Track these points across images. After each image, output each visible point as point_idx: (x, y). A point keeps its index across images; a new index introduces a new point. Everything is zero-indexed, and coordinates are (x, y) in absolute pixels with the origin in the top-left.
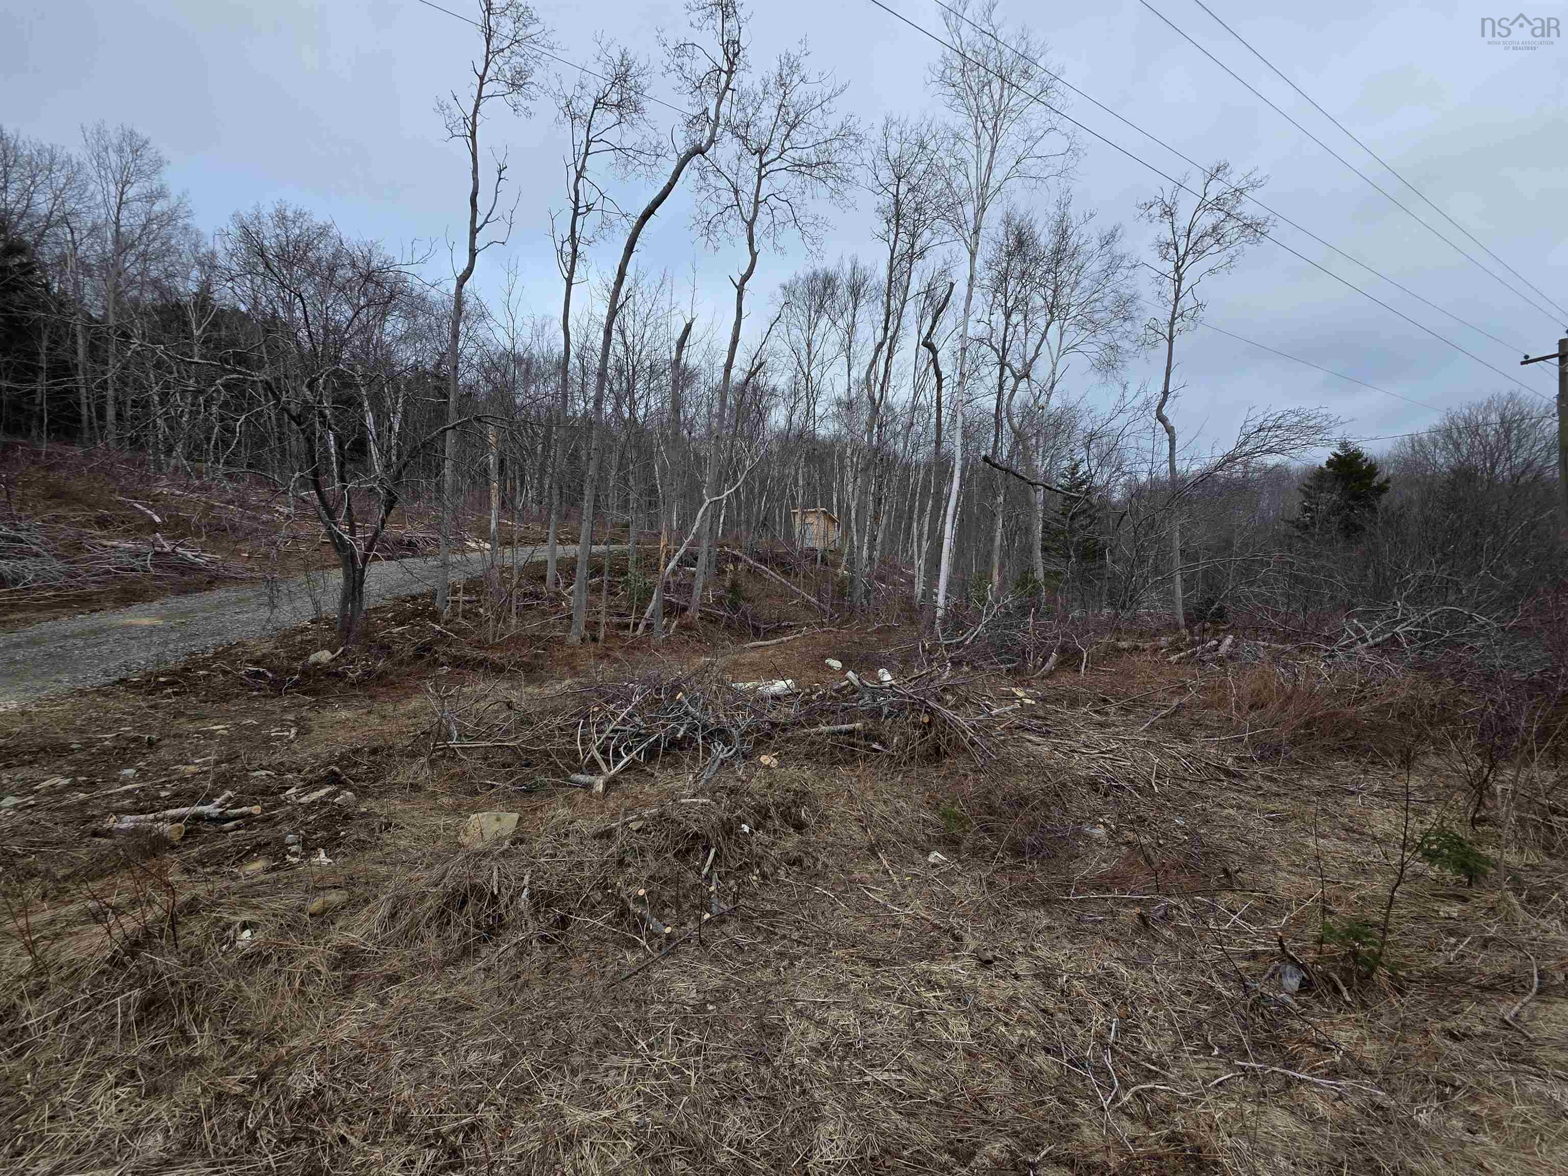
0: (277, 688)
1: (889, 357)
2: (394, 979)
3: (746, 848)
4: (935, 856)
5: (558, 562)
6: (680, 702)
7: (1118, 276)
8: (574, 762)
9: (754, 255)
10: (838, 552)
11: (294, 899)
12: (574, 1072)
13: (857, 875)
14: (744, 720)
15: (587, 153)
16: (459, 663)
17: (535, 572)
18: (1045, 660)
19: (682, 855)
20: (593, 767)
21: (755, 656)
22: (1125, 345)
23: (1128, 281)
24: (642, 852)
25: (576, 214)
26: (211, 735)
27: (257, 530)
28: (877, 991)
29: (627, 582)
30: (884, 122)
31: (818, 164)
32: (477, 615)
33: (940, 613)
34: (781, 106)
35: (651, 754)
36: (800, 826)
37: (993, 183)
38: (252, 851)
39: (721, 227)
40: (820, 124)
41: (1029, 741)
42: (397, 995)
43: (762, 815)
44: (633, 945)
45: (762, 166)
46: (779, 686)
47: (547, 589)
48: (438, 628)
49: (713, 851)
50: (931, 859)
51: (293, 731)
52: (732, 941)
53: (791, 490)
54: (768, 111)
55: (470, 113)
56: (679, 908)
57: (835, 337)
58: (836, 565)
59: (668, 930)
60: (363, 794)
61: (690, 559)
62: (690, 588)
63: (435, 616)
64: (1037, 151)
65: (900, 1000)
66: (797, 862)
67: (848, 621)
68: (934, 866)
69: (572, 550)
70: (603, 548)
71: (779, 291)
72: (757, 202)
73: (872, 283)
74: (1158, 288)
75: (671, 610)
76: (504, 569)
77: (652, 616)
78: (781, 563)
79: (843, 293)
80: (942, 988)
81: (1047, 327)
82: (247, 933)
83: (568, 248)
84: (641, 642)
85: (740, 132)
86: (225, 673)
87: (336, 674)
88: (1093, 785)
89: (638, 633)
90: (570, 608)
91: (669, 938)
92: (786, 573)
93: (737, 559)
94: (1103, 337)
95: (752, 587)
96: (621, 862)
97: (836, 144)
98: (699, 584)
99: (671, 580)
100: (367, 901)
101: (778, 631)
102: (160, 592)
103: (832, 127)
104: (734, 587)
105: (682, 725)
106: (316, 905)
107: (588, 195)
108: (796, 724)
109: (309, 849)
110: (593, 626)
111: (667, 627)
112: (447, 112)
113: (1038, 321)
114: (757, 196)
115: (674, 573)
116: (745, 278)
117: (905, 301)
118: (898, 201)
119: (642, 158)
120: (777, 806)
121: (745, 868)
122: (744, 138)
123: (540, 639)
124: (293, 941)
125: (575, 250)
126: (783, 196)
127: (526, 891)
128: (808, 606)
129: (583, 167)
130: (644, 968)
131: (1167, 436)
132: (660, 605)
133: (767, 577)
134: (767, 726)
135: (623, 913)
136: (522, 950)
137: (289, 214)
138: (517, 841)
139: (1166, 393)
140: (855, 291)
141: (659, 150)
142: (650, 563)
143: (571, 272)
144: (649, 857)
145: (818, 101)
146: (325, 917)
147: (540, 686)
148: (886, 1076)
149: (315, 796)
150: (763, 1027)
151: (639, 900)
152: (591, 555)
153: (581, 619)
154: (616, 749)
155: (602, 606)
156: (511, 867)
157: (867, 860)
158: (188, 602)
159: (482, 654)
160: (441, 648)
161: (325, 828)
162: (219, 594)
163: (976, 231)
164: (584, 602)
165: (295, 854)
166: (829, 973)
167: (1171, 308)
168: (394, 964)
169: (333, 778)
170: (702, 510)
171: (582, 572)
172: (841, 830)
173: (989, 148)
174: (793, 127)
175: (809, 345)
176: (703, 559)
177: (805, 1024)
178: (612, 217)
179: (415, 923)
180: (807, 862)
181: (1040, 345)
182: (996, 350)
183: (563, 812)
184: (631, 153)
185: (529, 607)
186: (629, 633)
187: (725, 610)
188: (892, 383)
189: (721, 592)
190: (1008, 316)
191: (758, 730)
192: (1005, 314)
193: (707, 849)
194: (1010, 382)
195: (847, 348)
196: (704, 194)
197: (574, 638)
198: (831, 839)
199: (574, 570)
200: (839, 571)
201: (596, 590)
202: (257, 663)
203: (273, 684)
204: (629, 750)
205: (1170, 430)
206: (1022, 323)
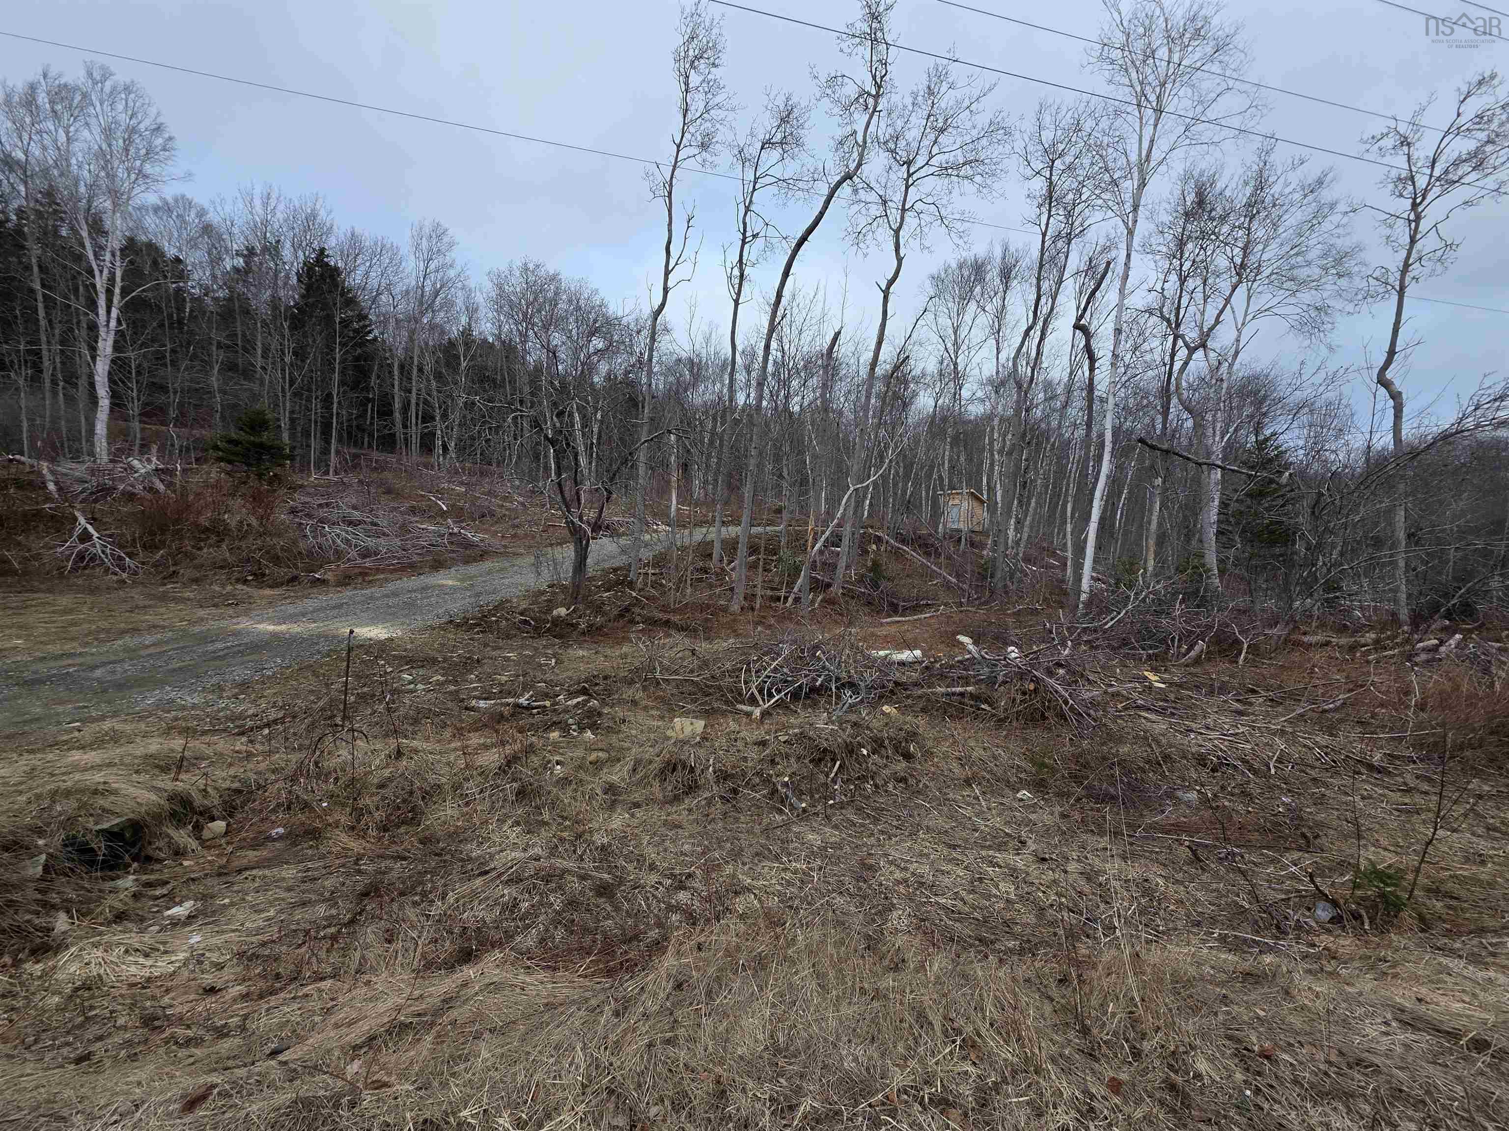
0: (537, 632)
1: (1042, 339)
2: (637, 805)
3: (864, 766)
4: (1024, 794)
5: (722, 541)
6: (819, 659)
7: (1327, 226)
8: (739, 697)
9: (900, 260)
10: (985, 533)
11: (579, 753)
12: (744, 864)
13: (951, 796)
14: (870, 676)
15: (754, 190)
16: (652, 623)
17: (704, 551)
18: (1191, 648)
19: (817, 762)
20: (753, 701)
21: (893, 629)
22: (1337, 304)
23: (1340, 231)
24: (787, 756)
25: (744, 242)
26: (508, 659)
27: (505, 515)
28: (950, 861)
29: (780, 560)
30: (1037, 108)
31: (964, 164)
32: (661, 585)
33: (1084, 597)
34: (929, 116)
35: (795, 696)
36: (908, 756)
37: (1156, 155)
38: (552, 725)
39: (870, 236)
40: (968, 125)
41: (1145, 718)
42: (639, 813)
43: (878, 745)
44: (781, 812)
45: (910, 175)
46: (905, 655)
47: (713, 565)
48: (634, 594)
49: (838, 763)
50: (1019, 795)
51: (553, 661)
52: (848, 819)
53: (939, 471)
54: (917, 120)
55: (668, 179)
56: (812, 797)
57: (984, 320)
58: (982, 546)
59: (804, 805)
60: (604, 703)
61: (836, 540)
62: (834, 567)
63: (631, 585)
64: (1211, 114)
65: (966, 868)
66: (904, 780)
67: (986, 603)
68: (1021, 800)
69: (733, 531)
70: (760, 529)
71: (928, 282)
72: (904, 210)
73: (1024, 264)
74: (1388, 231)
75: (817, 586)
76: (683, 549)
77: (800, 591)
78: (925, 545)
79: (993, 276)
80: (1000, 867)
81: (1233, 291)
82: (559, 767)
83: (736, 272)
84: (791, 613)
85: (891, 145)
86: (507, 620)
87: (572, 625)
88: (1201, 760)
89: (787, 605)
90: (732, 582)
91: (804, 810)
92: (928, 554)
93: (878, 540)
94: (1307, 297)
95: (892, 567)
96: (773, 761)
97: (984, 142)
98: (842, 564)
99: (818, 559)
100: (619, 760)
101: (916, 609)
102: (454, 562)
103: (979, 126)
104: (876, 567)
105: (820, 676)
106: (593, 756)
107: (754, 225)
108: (916, 684)
109: (582, 729)
110: (750, 597)
111: (813, 602)
112: (651, 178)
113: (1223, 284)
114: (904, 205)
115: (821, 552)
116: (891, 283)
117: (1060, 282)
118: (1051, 183)
119: (800, 184)
120: (891, 739)
121: (863, 778)
122: (893, 151)
123: (708, 606)
124: (582, 775)
125: (742, 275)
126: (930, 200)
127: (711, 769)
128: (947, 586)
129: (751, 201)
130: (787, 825)
131: (1391, 403)
132: (808, 581)
133: (909, 557)
134: (891, 685)
135: (775, 791)
136: (710, 802)
137: (531, 266)
138: (704, 738)
139: (1392, 353)
140: (1006, 275)
141: (816, 176)
142: (799, 543)
143: (739, 294)
144: (792, 760)
145: (967, 103)
146: (597, 765)
147: (710, 643)
148: (944, 901)
149: (575, 701)
150: (864, 864)
151: (786, 785)
152: (750, 536)
153: (740, 591)
154: (769, 690)
155: (759, 581)
156: (702, 752)
157: (962, 786)
158: (473, 569)
159: (665, 617)
160: (637, 610)
161: (588, 717)
162: (487, 565)
163: (1135, 208)
164: (743, 577)
165: (574, 730)
166: (916, 846)
167: (1404, 253)
168: (637, 797)
169: (584, 691)
170: (846, 497)
171: (742, 550)
172: (942, 764)
173: (1152, 122)
174: (942, 131)
175: (955, 333)
176: (846, 541)
177: (893, 868)
178: (774, 241)
179: (646, 776)
180: (912, 782)
181: (1221, 312)
182: (1168, 321)
183: (733, 725)
184: (791, 181)
185: (700, 580)
186: (780, 605)
187: (866, 588)
188: (1044, 365)
189: (863, 571)
190: (1183, 280)
191: (884, 687)
192: (1180, 279)
193: (834, 761)
194: (1182, 353)
195: (997, 332)
196: (856, 208)
197: (735, 608)
198: (933, 769)
199: (735, 549)
200: (985, 553)
201: (753, 566)
202: (521, 614)
203: (536, 629)
204: (779, 691)
205: (1396, 396)
206: (1200, 289)
